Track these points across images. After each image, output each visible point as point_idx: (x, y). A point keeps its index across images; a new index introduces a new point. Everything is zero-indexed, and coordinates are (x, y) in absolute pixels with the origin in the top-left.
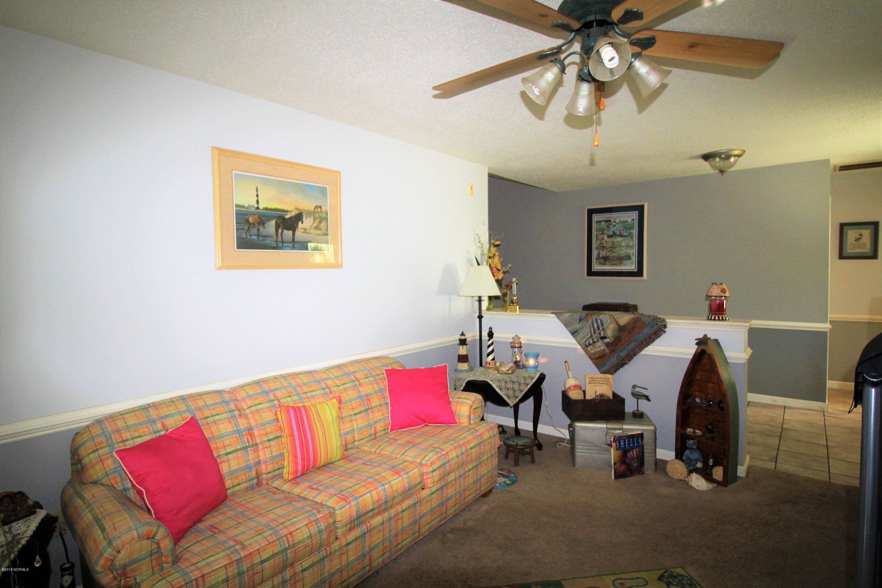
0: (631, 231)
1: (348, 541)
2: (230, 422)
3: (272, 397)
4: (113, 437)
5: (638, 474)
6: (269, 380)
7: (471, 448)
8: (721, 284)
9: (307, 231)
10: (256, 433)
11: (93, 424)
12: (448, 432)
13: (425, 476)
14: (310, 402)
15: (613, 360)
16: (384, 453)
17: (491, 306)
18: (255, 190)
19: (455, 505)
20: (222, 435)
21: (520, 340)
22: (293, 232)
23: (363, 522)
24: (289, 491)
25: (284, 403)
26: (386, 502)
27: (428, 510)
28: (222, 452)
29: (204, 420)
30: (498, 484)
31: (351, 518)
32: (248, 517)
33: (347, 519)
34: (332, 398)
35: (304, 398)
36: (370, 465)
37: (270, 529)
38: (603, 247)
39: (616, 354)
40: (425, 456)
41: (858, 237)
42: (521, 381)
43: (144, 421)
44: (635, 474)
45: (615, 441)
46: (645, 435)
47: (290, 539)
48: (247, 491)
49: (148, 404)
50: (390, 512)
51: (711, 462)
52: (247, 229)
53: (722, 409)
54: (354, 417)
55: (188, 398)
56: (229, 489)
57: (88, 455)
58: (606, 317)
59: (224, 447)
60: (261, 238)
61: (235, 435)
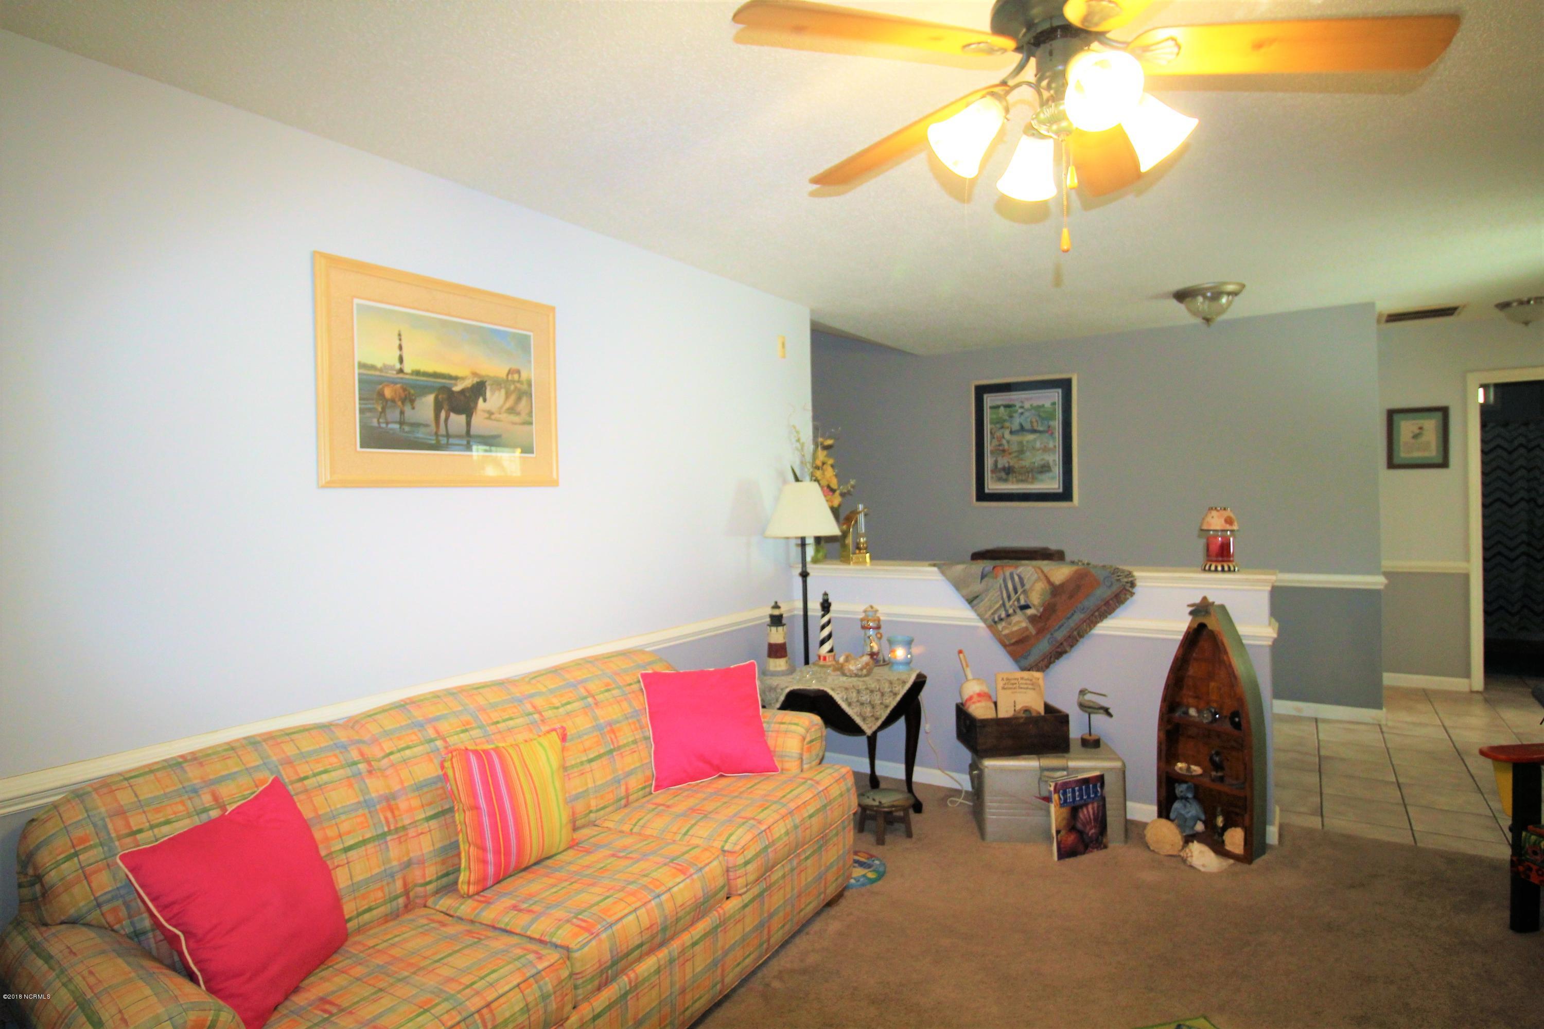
0: (1051, 423)
1: (596, 1012)
2: (351, 786)
3: (431, 733)
4: (110, 826)
5: (1097, 848)
6: (422, 700)
7: (811, 816)
8: (1225, 509)
9: (493, 417)
10: (403, 805)
11: (66, 801)
12: (764, 786)
13: (731, 874)
14: (505, 741)
15: (1043, 646)
16: (648, 832)
17: (820, 555)
18: (397, 337)
19: (784, 926)
20: (335, 813)
21: (878, 615)
22: (467, 416)
23: (623, 971)
24: (472, 917)
25: (454, 745)
26: (664, 929)
27: (737, 938)
28: (337, 846)
29: (298, 785)
30: (852, 881)
31: (600, 966)
32: (396, 975)
33: (595, 967)
34: (549, 732)
35: (494, 734)
36: (626, 858)
37: (447, 1000)
38: (1004, 451)
39: (1048, 636)
40: (731, 835)
41: (1417, 431)
42: (884, 688)
43: (174, 791)
44: (1093, 848)
45: (1056, 790)
46: (1106, 778)
47: (488, 1017)
48: (386, 922)
49: (182, 756)
50: (671, 948)
51: (1220, 821)
52: (380, 409)
53: (1237, 726)
54: (587, 767)
55: (265, 740)
56: (350, 920)
57: (58, 864)
58: (1027, 570)
59: (340, 836)
60: (407, 428)
61: (360, 812)
